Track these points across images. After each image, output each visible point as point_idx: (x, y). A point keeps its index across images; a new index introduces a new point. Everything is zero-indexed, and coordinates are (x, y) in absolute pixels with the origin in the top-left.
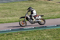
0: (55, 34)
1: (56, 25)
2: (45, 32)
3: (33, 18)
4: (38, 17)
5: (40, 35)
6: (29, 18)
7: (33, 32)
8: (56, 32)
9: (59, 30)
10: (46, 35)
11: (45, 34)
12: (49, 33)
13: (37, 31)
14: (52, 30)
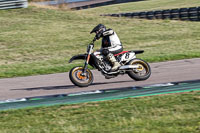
0: (94, 119)
1: (98, 92)
2: (63, 113)
3: (113, 59)
4: (128, 55)
5: (47, 123)
6: (100, 57)
7: (21, 114)
8: (98, 112)
9: (107, 108)
10: (64, 125)
11: (62, 122)
12: (75, 116)
13: (37, 112)
14: (84, 107)
